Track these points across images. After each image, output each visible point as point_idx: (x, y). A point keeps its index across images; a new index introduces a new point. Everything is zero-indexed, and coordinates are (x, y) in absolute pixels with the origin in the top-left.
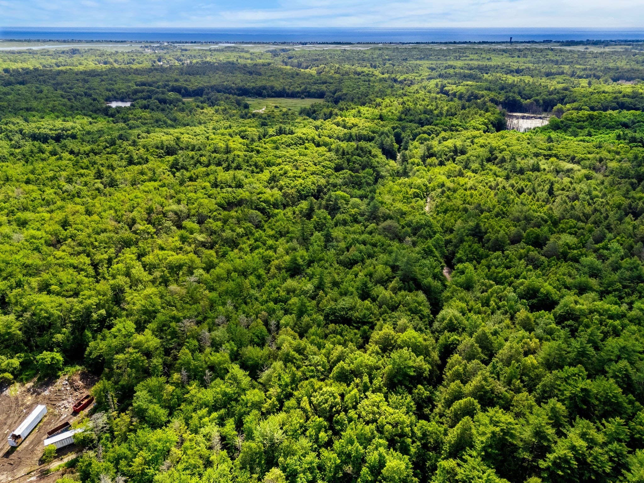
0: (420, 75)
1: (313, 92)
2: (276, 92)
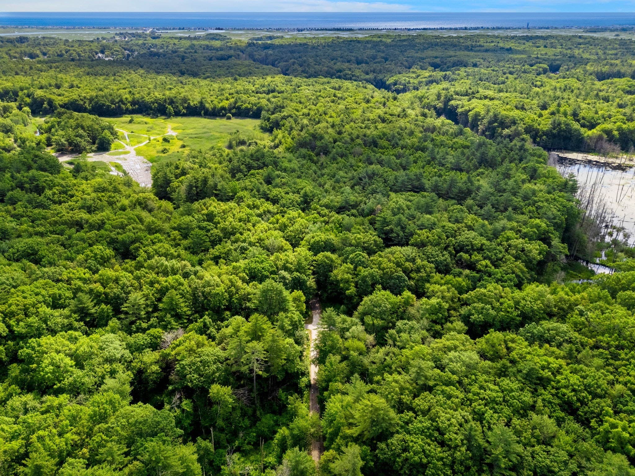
1: (246, 108)
2: (189, 108)
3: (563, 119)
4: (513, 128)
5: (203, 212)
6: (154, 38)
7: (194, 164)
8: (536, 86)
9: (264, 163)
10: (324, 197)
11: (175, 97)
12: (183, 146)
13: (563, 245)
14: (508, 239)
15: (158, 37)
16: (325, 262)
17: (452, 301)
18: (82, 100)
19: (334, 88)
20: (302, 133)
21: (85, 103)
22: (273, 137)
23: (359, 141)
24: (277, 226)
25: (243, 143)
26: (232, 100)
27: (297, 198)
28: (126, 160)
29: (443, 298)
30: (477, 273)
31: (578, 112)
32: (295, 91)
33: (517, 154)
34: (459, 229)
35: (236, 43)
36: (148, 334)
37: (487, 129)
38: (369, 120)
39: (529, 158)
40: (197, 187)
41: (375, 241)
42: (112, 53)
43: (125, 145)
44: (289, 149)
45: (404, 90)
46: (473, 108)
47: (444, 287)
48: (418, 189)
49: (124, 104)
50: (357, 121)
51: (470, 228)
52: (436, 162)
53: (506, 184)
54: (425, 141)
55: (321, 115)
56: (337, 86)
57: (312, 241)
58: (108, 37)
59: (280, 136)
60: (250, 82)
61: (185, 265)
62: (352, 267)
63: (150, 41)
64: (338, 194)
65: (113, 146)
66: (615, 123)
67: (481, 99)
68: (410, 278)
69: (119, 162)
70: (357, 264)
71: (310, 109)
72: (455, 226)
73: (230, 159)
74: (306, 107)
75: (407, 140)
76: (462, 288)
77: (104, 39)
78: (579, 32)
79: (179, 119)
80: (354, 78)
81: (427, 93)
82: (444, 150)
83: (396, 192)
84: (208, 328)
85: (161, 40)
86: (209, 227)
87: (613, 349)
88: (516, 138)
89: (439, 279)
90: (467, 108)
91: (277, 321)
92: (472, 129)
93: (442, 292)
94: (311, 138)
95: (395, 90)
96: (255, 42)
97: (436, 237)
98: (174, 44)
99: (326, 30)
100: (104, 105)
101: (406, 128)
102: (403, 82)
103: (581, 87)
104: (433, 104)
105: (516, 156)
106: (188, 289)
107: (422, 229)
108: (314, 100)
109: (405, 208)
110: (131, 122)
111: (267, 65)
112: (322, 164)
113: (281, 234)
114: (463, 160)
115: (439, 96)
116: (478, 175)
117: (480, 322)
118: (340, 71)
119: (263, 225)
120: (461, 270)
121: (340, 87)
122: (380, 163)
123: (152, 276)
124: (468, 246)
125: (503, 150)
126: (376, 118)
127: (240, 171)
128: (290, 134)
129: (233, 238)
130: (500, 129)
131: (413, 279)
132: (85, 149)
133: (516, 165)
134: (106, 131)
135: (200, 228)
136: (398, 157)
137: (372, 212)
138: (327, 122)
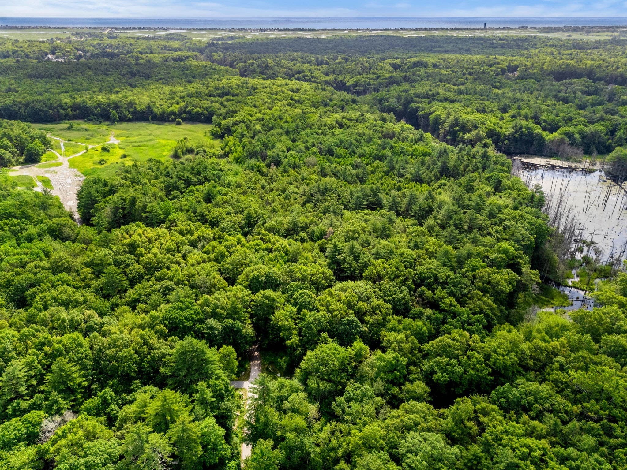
0: (378, 77)
1: (197, 113)
2: (135, 113)
3: (524, 123)
4: (475, 132)
5: (125, 241)
6: (111, 38)
7: (126, 180)
8: (495, 87)
9: (205, 178)
10: (270, 218)
11: (121, 101)
12: (124, 156)
13: (534, 272)
14: (474, 269)
15: (115, 37)
16: (264, 302)
17: (411, 352)
18: (16, 105)
19: (292, 91)
20: (253, 141)
21: (20, 108)
22: (224, 144)
23: (315, 149)
24: (212, 256)
25: (190, 151)
26: (183, 104)
27: (240, 218)
28: (56, 173)
29: (401, 350)
30: (440, 313)
31: (539, 114)
32: (250, 94)
33: (480, 162)
34: (419, 256)
35: (195, 44)
36: (25, 420)
37: (449, 133)
38: (325, 125)
39: (492, 166)
40: (124, 209)
41: (323, 273)
42: (64, 55)
43: (59, 155)
44: (238, 158)
45: (364, 92)
46: (434, 111)
47: (402, 336)
48: (376, 205)
49: (64, 109)
50: (313, 127)
51: (432, 255)
52: (395, 173)
53: (470, 200)
54: (384, 148)
55: (276, 120)
56: (295, 88)
57: (251, 275)
58: (63, 37)
59: (231, 143)
60: (204, 84)
61: (90, 316)
62: (295, 309)
63: (106, 41)
64: (288, 213)
65: (44, 158)
66: (576, 125)
67: (441, 101)
68: (363, 321)
69: (48, 175)
70: (301, 306)
71: (264, 114)
72: (414, 253)
73: (168, 172)
74: (260, 111)
75: (364, 148)
76: (422, 334)
77: (58, 39)
78: (533, 33)
79: (124, 125)
80: (313, 80)
81: (387, 95)
82: (404, 159)
83: (350, 209)
84: (108, 405)
85: (117, 40)
86: (128, 262)
87: (605, 421)
88: (479, 143)
89: (396, 323)
90: (427, 111)
91: (197, 391)
92: (433, 134)
93: (399, 342)
94: (262, 147)
95: (355, 92)
96: (215, 42)
97: (394, 269)
98: (131, 44)
99: (289, 30)
100: (41, 110)
101: (364, 134)
102: (363, 83)
103: (540, 88)
104: (393, 106)
105: (479, 165)
106: (89, 352)
107: (378, 259)
108: (270, 103)
109: (361, 232)
110: (69, 129)
111: (226, 66)
112: (272, 176)
113: (217, 266)
114: (423, 170)
115: (399, 98)
116: (440, 187)
117: (444, 381)
118: (299, 72)
119: (196, 255)
120: (422, 309)
121: (297, 89)
122: (335, 174)
123: (43, 335)
124: (430, 278)
125: (465, 158)
126: (334, 123)
127: (177, 188)
128: (240, 142)
129: (158, 274)
130: (461, 134)
131: (367, 323)
132: (9, 161)
133: (479, 174)
134: (37, 141)
135: (117, 264)
136: (355, 166)
137: (322, 235)
138: (282, 128)
